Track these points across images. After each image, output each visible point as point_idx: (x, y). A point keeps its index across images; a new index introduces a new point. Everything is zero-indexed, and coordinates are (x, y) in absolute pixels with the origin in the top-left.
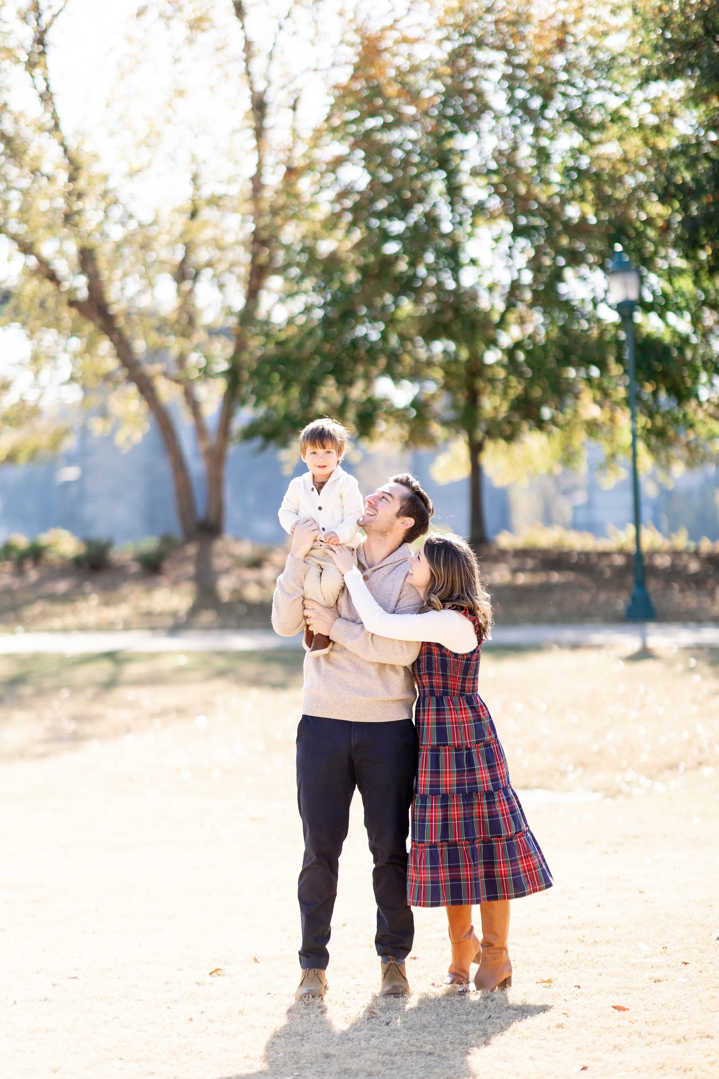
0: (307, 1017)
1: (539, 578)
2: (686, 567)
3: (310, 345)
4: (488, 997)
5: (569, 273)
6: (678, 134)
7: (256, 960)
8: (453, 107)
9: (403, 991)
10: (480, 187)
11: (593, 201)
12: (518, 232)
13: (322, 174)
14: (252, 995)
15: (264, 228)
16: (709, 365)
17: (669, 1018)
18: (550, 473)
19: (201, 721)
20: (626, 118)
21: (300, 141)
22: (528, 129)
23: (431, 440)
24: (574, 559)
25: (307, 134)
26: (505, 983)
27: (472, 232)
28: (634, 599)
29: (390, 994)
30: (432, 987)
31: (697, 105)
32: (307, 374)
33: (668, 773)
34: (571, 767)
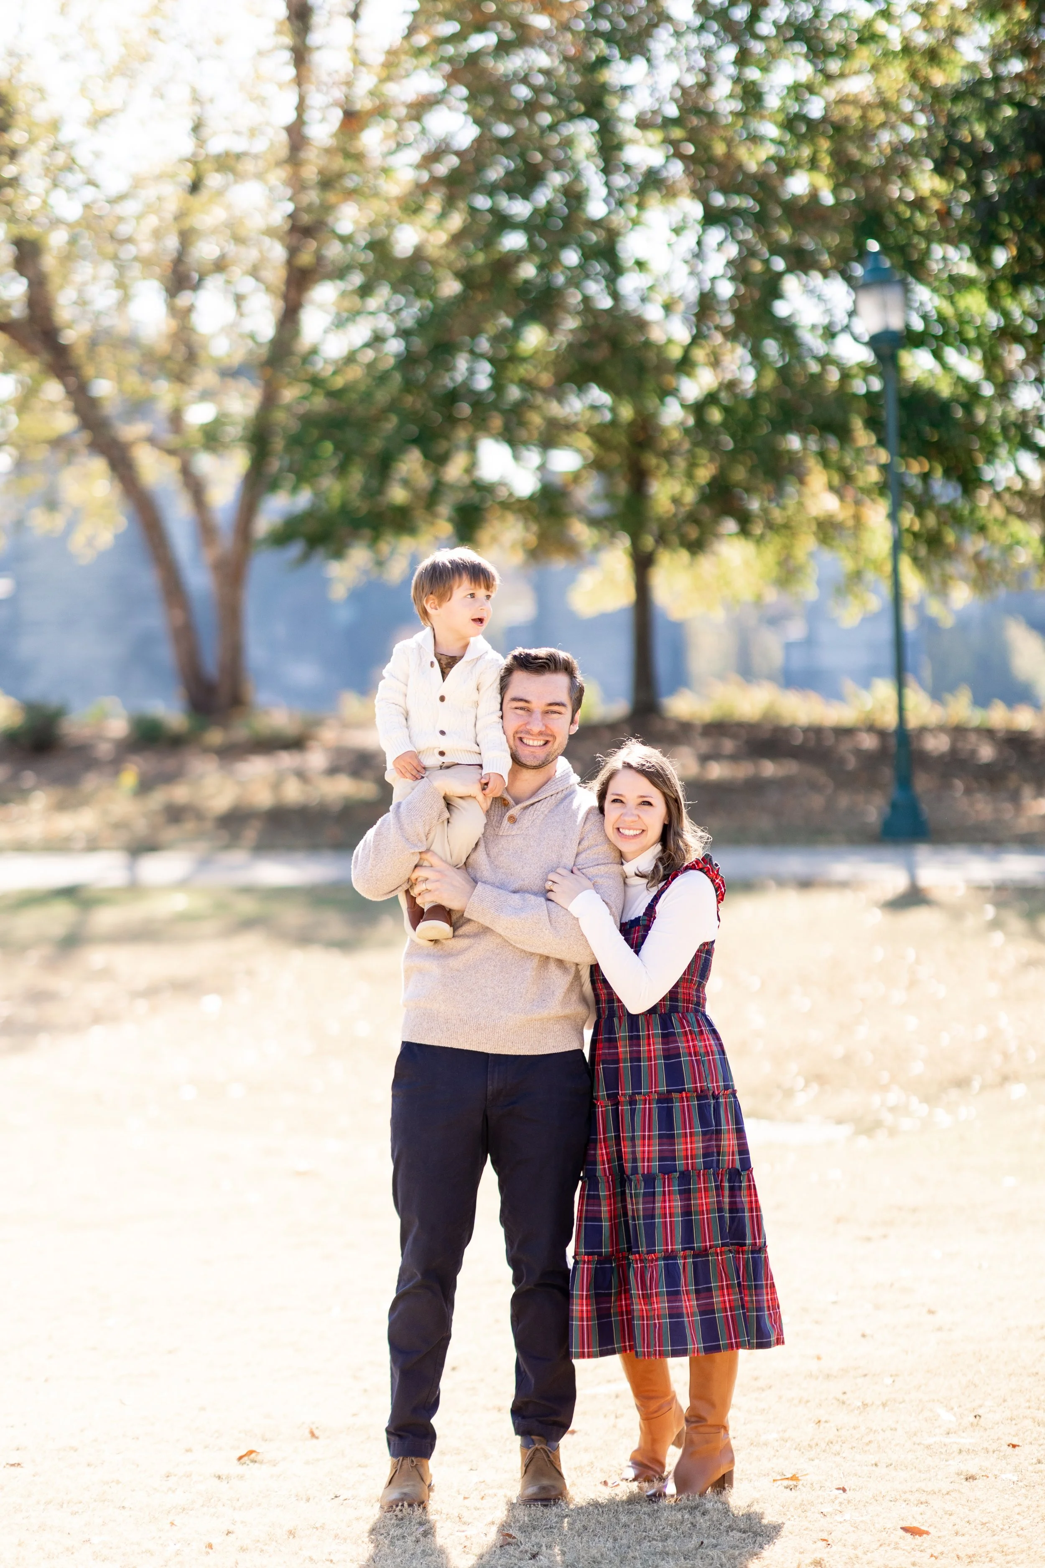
0: (400, 1543)
1: (742, 771)
2: (973, 753)
3: (382, 397)
4: (696, 1508)
5: (791, 284)
6: (963, 63)
7: (313, 1435)
8: (608, 18)
9: (557, 1495)
10: (651, 146)
11: (828, 169)
12: (712, 217)
13: (399, 121)
14: (308, 1500)
15: (309, 209)
16: (1013, 432)
17: (995, 1550)
18: (758, 601)
19: (211, 1003)
20: (883, 37)
21: (364, 69)
22: (729, 53)
23: (571, 549)
24: (799, 740)
25: (376, 58)
26: (723, 1482)
27: (638, 216)
28: (894, 806)
29: (536, 1500)
30: (602, 1488)
31: (992, 16)
32: (377, 444)
33: (954, 1094)
34: (801, 1082)
